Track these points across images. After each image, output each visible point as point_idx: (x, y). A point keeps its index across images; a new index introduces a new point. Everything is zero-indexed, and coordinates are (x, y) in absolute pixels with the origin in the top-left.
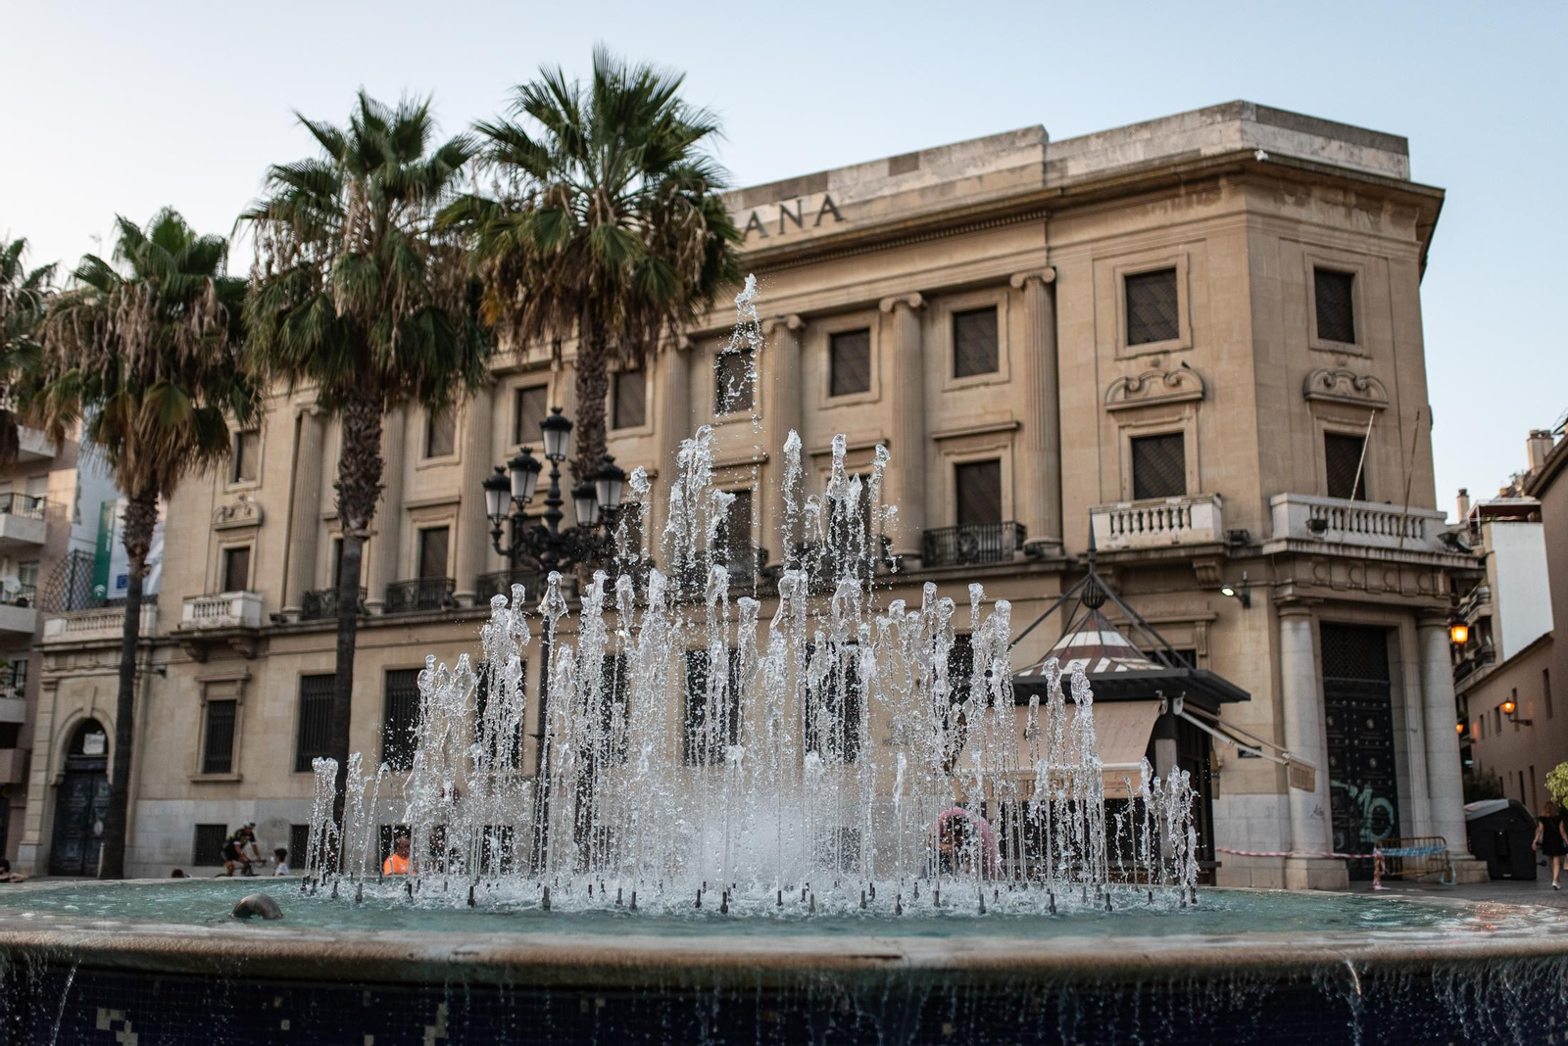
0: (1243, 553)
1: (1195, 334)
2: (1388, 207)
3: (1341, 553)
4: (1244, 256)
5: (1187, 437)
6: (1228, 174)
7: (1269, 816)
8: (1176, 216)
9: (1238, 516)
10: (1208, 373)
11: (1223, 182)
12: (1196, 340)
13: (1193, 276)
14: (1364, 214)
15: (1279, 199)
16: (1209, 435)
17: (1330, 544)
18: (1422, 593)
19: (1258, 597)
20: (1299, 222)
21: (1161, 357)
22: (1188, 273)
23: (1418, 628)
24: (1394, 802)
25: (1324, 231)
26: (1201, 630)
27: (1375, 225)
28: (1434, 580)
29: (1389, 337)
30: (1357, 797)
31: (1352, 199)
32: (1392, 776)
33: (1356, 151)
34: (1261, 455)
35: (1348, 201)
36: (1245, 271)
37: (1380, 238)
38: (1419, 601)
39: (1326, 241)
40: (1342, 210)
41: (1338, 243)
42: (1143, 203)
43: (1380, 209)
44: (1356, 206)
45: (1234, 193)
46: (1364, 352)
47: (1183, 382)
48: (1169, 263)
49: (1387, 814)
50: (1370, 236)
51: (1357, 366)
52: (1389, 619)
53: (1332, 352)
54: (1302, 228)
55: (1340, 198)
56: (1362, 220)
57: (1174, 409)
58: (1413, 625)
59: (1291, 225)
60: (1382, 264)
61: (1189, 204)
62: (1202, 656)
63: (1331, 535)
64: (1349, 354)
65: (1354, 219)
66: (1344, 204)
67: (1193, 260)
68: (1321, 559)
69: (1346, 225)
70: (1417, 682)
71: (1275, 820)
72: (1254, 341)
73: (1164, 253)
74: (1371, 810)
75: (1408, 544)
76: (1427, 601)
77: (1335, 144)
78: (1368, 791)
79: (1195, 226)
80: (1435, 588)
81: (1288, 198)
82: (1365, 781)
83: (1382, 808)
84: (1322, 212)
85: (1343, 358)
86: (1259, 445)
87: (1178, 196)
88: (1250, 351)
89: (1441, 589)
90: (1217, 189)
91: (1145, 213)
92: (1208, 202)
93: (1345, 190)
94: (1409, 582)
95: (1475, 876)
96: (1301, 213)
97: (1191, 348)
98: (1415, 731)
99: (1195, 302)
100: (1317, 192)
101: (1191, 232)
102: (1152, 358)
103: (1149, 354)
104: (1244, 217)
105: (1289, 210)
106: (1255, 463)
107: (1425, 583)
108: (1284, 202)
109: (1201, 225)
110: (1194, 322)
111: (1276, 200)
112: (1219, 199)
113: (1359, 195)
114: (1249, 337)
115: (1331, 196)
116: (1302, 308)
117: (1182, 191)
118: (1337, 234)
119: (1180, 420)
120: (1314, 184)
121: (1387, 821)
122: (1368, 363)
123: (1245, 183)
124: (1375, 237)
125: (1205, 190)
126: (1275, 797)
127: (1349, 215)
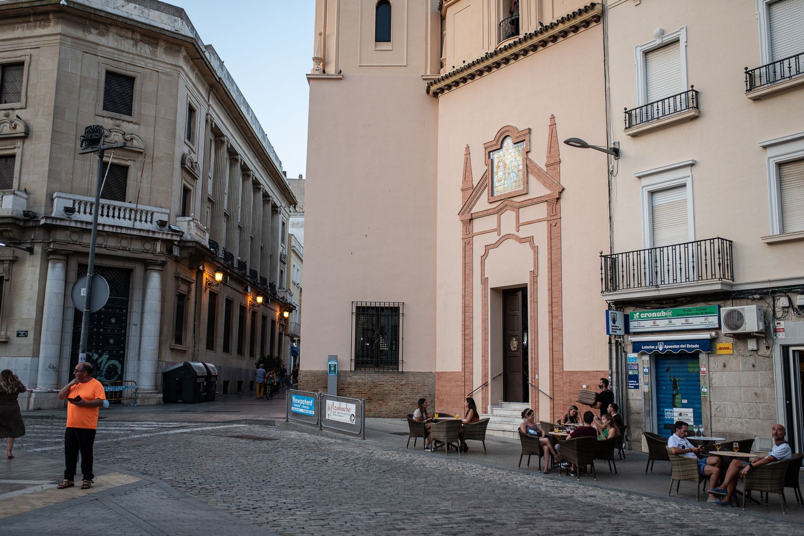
0: (31, 224)
1: (28, 101)
2: (162, 43)
3: (84, 227)
4: (57, 59)
5: (17, 158)
6: (54, 12)
7: (26, 369)
8: (28, 33)
9: (35, 203)
10: (31, 123)
11: (51, 16)
12: (28, 104)
13: (32, 68)
14: (147, 46)
15: (86, 29)
16: (27, 158)
17: (76, 221)
18: (147, 252)
19: (38, 249)
20: (98, 44)
21: (10, 112)
22: (29, 66)
23: (146, 270)
24: (122, 363)
25: (115, 52)
26: (6, 265)
27: (153, 53)
28: (155, 245)
29: (154, 115)
30: (97, 359)
31: (138, 37)
32: (123, 349)
33: (146, 11)
34: (50, 170)
35: (135, 37)
36: (56, 68)
37: (154, 60)
38: (143, 256)
39: (116, 57)
40: (131, 42)
41: (125, 59)
42: (13, 24)
43: (157, 44)
44: (141, 41)
45: (57, 23)
46: (134, 121)
47: (17, 126)
48: (22, 59)
49: (117, 368)
50: (147, 58)
51: (128, 127)
52: (128, 265)
53: (112, 118)
54: (99, 48)
55: (129, 34)
56: (145, 49)
57: (13, 141)
58: (143, 269)
59: (92, 45)
60: (155, 74)
61: (35, 27)
62: (6, 280)
63: (77, 216)
64: (123, 121)
65: (139, 48)
66: (132, 39)
67: (33, 59)
68: (77, 230)
69: (133, 50)
70: (141, 299)
71: (28, 371)
72: (55, 107)
73: (20, 53)
74: (106, 366)
75: (138, 225)
76: (149, 256)
77: (132, 5)
78: (105, 357)
79: (36, 39)
80: (155, 250)
81: (92, 30)
82: (104, 351)
83: (115, 366)
84: (117, 41)
85: (118, 122)
86: (50, 164)
87: (29, 22)
88: (52, 112)
89: (158, 250)
90: (48, 20)
91: (13, 30)
92: (44, 27)
93: (133, 32)
94: (136, 245)
95: (153, 402)
96: (102, 40)
97: (25, 108)
98: (136, 325)
99: (30, 83)
100: (113, 30)
101: (33, 42)
102: (6, 112)
103: (5, 110)
104: (59, 37)
105: (93, 37)
106: (46, 174)
107: (148, 246)
108: (90, 32)
109: (39, 39)
110: (28, 94)
111: (84, 31)
112: (49, 25)
113: (142, 35)
114: (53, 104)
115: (123, 33)
116: (94, 92)
117: (32, 19)
118: (124, 54)
119: (15, 148)
120: (111, 25)
121: (116, 373)
122: (137, 126)
123: (62, 18)
124: (151, 59)
125: (42, 20)
126: (30, 359)
127: (135, 45)
